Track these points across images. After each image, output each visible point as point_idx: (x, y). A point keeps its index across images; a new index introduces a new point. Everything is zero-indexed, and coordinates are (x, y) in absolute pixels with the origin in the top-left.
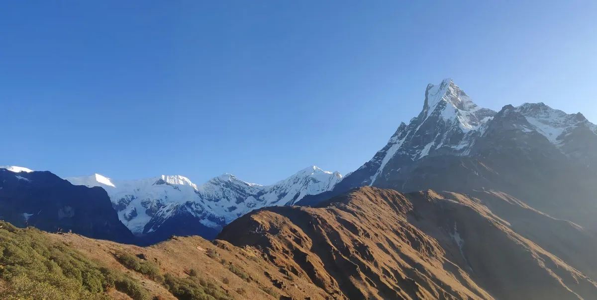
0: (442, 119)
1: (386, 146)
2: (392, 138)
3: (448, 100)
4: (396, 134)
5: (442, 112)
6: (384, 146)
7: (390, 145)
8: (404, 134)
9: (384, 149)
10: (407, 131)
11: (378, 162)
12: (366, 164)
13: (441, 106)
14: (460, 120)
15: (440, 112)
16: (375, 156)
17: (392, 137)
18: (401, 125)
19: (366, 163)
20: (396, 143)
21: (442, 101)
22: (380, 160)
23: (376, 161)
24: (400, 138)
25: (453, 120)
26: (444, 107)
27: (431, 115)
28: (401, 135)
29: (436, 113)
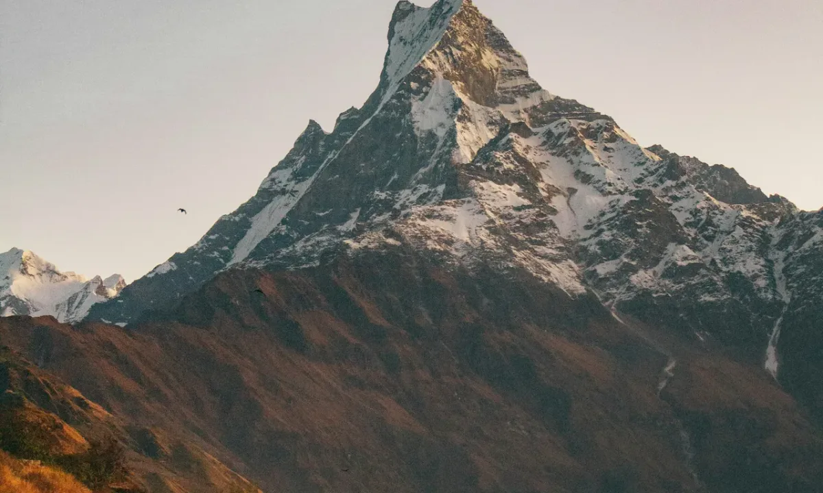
0: (410, 128)
1: (252, 200)
2: (274, 175)
3: (441, 66)
4: (287, 163)
5: (416, 105)
6: (246, 200)
7: (266, 195)
8: (313, 162)
9: (242, 209)
10: (325, 154)
11: (216, 254)
12: (176, 258)
13: (414, 85)
14: (460, 138)
15: (410, 105)
16: (212, 232)
17: (274, 170)
18: (307, 131)
19: (177, 255)
20: (283, 192)
21: (420, 70)
22: (226, 248)
23: (210, 250)
24: (298, 176)
25: (441, 133)
26: (424, 89)
27: (381, 112)
28: (304, 165)
29: (396, 108)
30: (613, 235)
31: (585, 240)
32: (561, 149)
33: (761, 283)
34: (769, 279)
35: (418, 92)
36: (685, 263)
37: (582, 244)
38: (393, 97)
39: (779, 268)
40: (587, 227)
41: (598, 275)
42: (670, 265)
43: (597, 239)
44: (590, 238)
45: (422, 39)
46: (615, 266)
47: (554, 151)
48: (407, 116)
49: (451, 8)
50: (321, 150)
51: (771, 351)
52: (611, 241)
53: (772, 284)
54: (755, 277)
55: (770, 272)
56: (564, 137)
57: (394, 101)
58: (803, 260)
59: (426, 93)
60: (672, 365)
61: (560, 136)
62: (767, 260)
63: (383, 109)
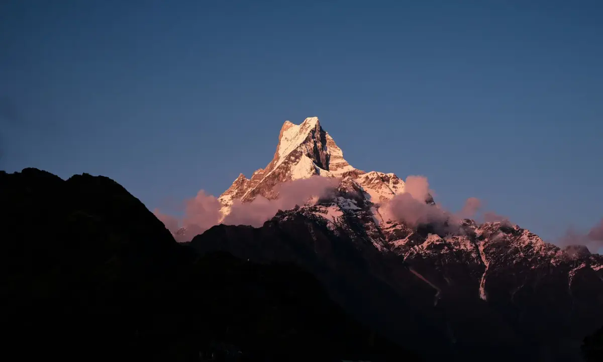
2: (223, 197)
3: (305, 150)
5: (293, 167)
15: (290, 167)
21: (296, 151)
26: (297, 160)
27: (277, 169)
28: (237, 194)
29: (284, 168)
30: (402, 227)
31: (387, 229)
32: (372, 185)
33: (473, 255)
34: (477, 254)
35: (293, 161)
36: (438, 243)
37: (386, 230)
38: (283, 163)
39: (481, 248)
40: (388, 223)
41: (394, 246)
42: (430, 243)
43: (394, 228)
44: (390, 228)
45: (296, 139)
46: (403, 242)
47: (369, 186)
48: (289, 172)
49: (310, 126)
50: (245, 187)
51: (482, 289)
52: (401, 229)
53: (479, 257)
54: (471, 252)
55: (478, 250)
56: (374, 180)
57: (283, 165)
58: (493, 245)
59: (298, 162)
60: (438, 293)
61: (372, 179)
62: (475, 245)
63: (278, 168)
